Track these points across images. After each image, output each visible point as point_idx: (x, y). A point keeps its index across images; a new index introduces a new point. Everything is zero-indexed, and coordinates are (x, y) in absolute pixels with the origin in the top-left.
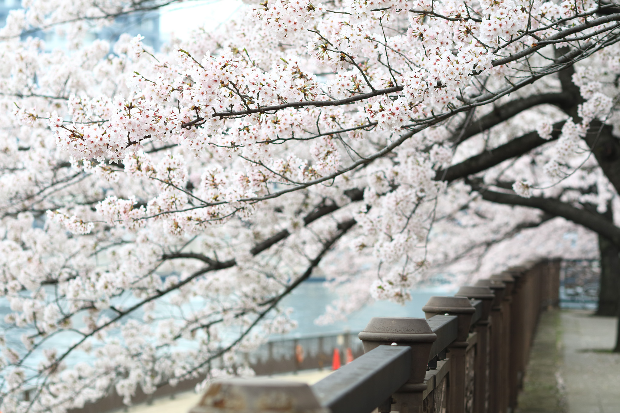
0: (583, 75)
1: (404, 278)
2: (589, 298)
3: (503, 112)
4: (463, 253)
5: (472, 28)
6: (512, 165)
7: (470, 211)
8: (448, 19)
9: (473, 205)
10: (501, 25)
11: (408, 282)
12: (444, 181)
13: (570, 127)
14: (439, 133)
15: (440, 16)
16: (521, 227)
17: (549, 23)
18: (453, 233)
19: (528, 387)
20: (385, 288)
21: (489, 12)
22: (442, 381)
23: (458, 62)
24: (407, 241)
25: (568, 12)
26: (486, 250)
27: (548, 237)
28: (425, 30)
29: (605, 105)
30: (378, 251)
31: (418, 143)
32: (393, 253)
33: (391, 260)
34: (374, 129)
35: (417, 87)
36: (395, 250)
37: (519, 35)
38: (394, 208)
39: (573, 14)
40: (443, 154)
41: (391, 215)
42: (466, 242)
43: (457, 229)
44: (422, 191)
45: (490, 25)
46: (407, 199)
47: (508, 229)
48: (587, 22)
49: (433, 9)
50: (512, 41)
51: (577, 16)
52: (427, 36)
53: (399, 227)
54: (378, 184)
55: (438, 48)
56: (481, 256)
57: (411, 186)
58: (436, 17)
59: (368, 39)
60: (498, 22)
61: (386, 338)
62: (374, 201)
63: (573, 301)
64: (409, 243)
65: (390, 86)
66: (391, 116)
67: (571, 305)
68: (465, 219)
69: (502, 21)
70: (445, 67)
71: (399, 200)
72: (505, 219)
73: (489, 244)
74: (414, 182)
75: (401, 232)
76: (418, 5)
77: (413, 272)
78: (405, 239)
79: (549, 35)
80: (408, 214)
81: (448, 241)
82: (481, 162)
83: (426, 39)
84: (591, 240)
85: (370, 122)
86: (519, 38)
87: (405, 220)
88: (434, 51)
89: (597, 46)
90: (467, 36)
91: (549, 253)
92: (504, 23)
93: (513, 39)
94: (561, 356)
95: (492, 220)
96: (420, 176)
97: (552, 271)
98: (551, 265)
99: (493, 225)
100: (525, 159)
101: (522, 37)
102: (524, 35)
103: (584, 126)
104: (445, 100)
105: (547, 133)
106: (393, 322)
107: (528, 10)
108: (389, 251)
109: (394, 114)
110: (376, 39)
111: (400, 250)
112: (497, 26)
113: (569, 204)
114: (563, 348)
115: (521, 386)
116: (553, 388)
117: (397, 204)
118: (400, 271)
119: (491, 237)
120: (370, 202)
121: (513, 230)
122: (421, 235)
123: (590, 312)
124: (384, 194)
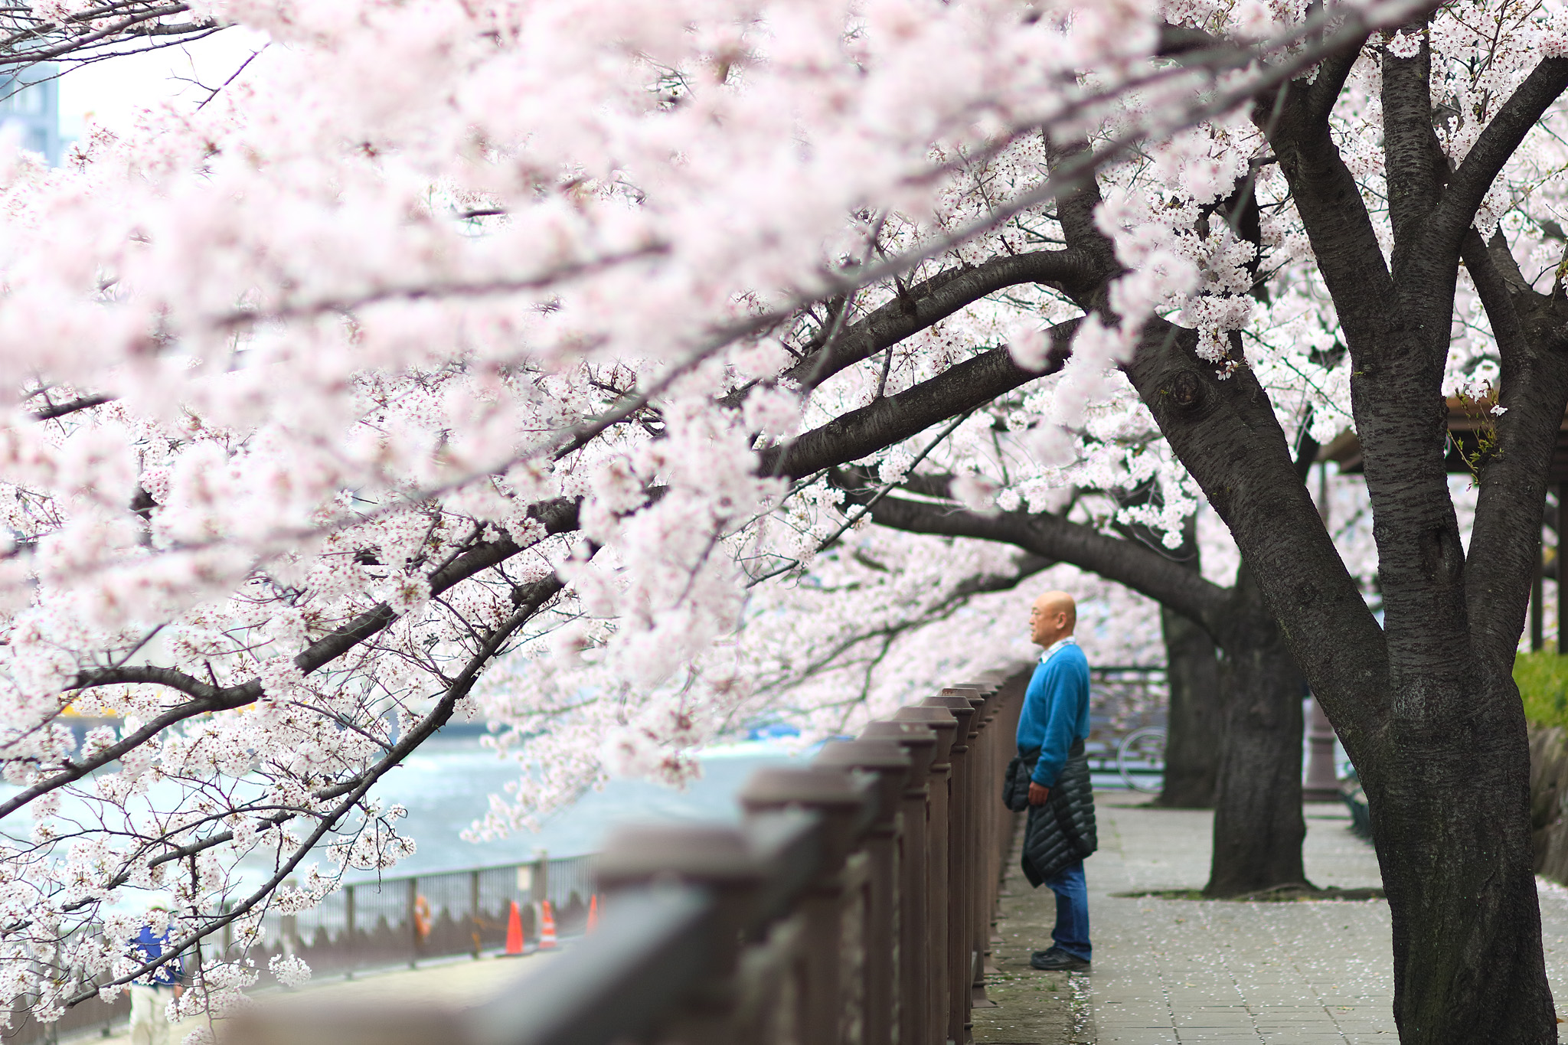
0: (1122, 208)
1: (683, 722)
2: (1145, 765)
3: (922, 302)
4: (827, 658)
7: (843, 552)
9: (849, 536)
11: (693, 732)
12: (779, 478)
13: (1094, 336)
14: (765, 357)
16: (968, 589)
18: (801, 608)
20: (637, 747)
24: (689, 629)
26: (886, 646)
30: (619, 654)
31: (713, 383)
32: (656, 660)
33: (651, 676)
36: (662, 651)
38: (656, 547)
40: (775, 411)
41: (650, 565)
42: (834, 627)
43: (814, 598)
44: (726, 502)
46: (688, 525)
47: (940, 594)
53: (668, 593)
54: (615, 487)
56: (872, 664)
57: (698, 492)
62: (608, 531)
64: (694, 635)
68: (828, 571)
71: (667, 527)
72: (932, 571)
73: (890, 633)
74: (705, 480)
75: (676, 607)
77: (705, 707)
78: (686, 626)
80: (692, 561)
81: (792, 626)
82: (870, 427)
84: (1144, 619)
87: (685, 577)
95: (899, 571)
96: (719, 466)
99: (901, 584)
100: (981, 419)
103: (1126, 334)
105: (1036, 353)
108: (645, 654)
111: (672, 652)
113: (1089, 527)
117: (665, 536)
118: (674, 704)
119: (895, 615)
120: (596, 533)
121: (951, 598)
122: (726, 614)
123: (1147, 798)
124: (630, 513)
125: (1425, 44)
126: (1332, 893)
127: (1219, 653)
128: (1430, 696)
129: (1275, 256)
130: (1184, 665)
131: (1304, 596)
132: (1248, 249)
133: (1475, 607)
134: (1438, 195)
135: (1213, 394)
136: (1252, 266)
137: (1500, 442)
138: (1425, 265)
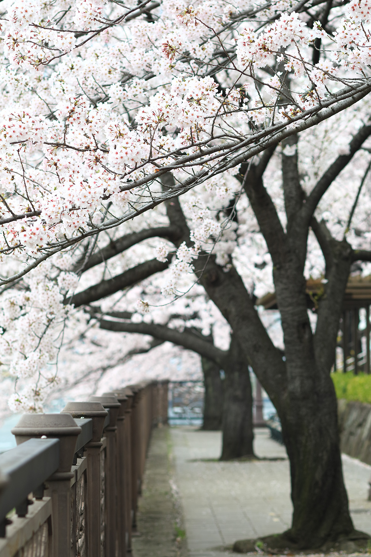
0: (194, 204)
1: (37, 393)
2: (195, 416)
3: (118, 245)
4: (81, 379)
5: (101, 157)
6: (124, 295)
7: (87, 341)
8: (78, 150)
9: (89, 334)
10: (126, 153)
11: (40, 397)
12: (71, 304)
13: (184, 250)
14: (65, 261)
15: (71, 147)
16: (133, 353)
17: (167, 153)
18: (72, 361)
19: (146, 494)
20: (22, 401)
21: (115, 142)
22: (81, 477)
23: (90, 187)
24: (40, 358)
25: (185, 141)
26: (102, 375)
27: (157, 361)
28: (58, 160)
29: (214, 230)
30: (15, 368)
31: (47, 271)
32: (28, 370)
33: (27, 375)
34: (13, 252)
35: (54, 209)
36: (30, 367)
37: (142, 162)
38: (27, 329)
39: (189, 143)
40: (69, 280)
41: (25, 336)
42: (84, 368)
43: (76, 357)
44: (51, 313)
45: (117, 153)
46: (39, 321)
47: (121, 355)
48: (201, 151)
49: (65, 141)
50: (136, 168)
51: (193, 145)
52: (61, 165)
53: (32, 346)
54: (12, 308)
55: (70, 176)
56: (97, 381)
57: (42, 310)
58: (67, 149)
59: (6, 171)
60: (124, 151)
61: (36, 432)
62: (9, 324)
63: (181, 418)
64: (41, 360)
65: (28, 211)
66: (32, 236)
67: (178, 422)
68: (83, 348)
69: (128, 150)
70: (78, 191)
71: (31, 322)
72: (119, 347)
73: (104, 369)
74: (44, 305)
75: (35, 351)
76: (52, 138)
77: (45, 387)
78: (38, 357)
79: (166, 164)
80: (40, 335)
81: (69, 368)
82: (100, 290)
83: (60, 167)
84: (194, 364)
85: (9, 247)
86: (142, 166)
87: (37, 340)
88: (67, 178)
89: (210, 174)
90: (96, 164)
91: (158, 376)
92: (129, 152)
93: (137, 166)
94: (172, 466)
95: (107, 347)
96: (49, 300)
97: (161, 392)
98: (160, 386)
99: (108, 352)
100: (136, 290)
101: (145, 164)
102: (147, 162)
103: (196, 249)
104: (76, 224)
105: (164, 257)
106: (42, 417)
107: (149, 141)
108: (24, 368)
109: (34, 234)
110: (14, 170)
111: (34, 367)
112: (123, 154)
113: (176, 330)
114: (174, 459)
115: (140, 493)
116: (168, 493)
117: (30, 325)
118: (33, 386)
119: (106, 363)
120: (5, 325)
121: (126, 356)
122: (52, 354)
123: (196, 427)
124: (16, 319)
125: (296, 151)
126: (265, 459)
127: (223, 375)
128: (302, 383)
129: (243, 228)
130: (209, 380)
131: (256, 348)
132: (234, 225)
133: (317, 352)
134: (301, 205)
135: (222, 277)
136: (236, 231)
137: (325, 292)
138: (298, 229)
